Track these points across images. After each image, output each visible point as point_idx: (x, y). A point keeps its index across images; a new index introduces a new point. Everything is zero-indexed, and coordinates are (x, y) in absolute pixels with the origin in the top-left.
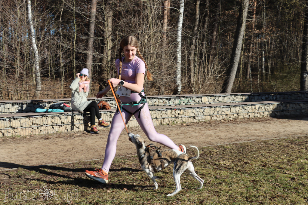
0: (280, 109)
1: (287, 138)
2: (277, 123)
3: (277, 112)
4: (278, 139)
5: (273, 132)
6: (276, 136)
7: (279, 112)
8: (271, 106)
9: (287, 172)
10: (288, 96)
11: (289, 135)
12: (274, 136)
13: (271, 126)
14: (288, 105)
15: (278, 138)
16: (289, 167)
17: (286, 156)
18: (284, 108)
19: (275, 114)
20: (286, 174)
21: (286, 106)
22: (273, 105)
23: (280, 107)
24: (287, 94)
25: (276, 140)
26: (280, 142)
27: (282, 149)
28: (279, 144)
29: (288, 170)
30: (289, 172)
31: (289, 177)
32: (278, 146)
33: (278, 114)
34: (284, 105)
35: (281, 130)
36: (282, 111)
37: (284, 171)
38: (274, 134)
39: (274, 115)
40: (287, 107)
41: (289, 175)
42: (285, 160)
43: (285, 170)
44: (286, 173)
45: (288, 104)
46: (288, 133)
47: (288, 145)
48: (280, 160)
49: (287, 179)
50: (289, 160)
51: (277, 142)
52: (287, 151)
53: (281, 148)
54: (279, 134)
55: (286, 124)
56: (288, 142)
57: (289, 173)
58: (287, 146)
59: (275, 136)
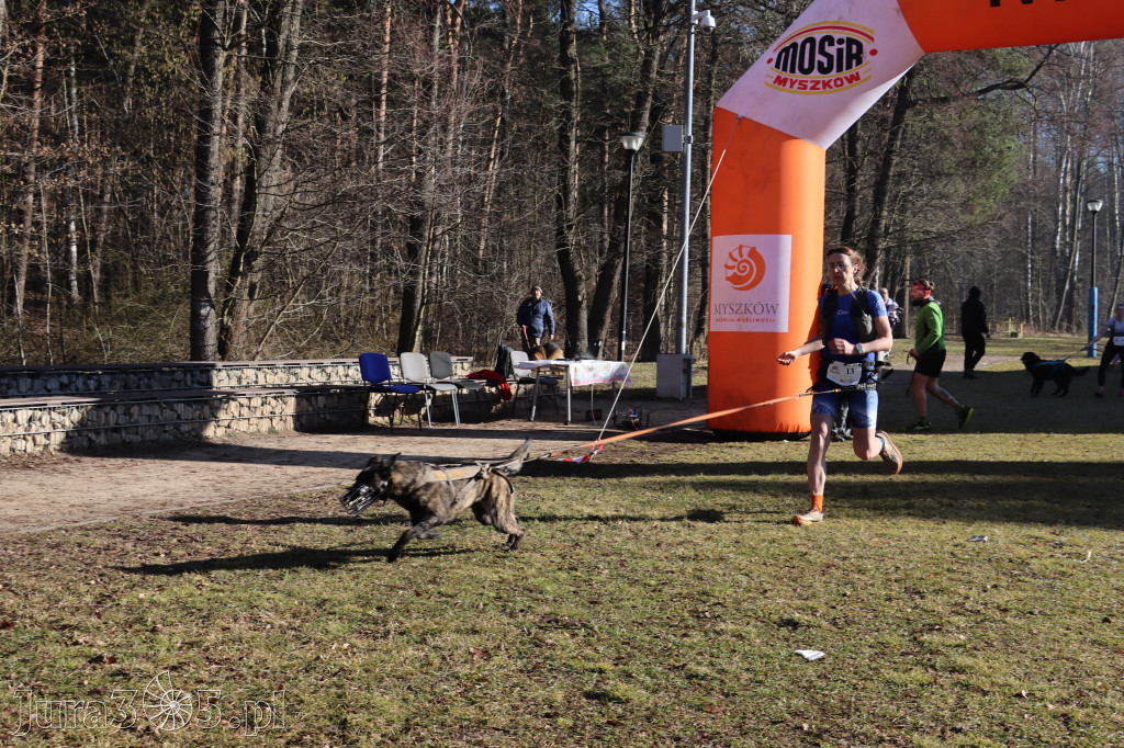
0: (107, 422)
1: (115, 521)
2: (92, 469)
3: (98, 433)
4: (81, 528)
5: (72, 502)
6: (77, 515)
7: (103, 435)
8: (75, 411)
9: (81, 641)
10: (140, 379)
11: (124, 510)
12: (69, 518)
13: (69, 482)
14: (135, 410)
15: (82, 524)
16: (94, 619)
17: (93, 582)
18: (123, 420)
19: (90, 440)
20: (78, 647)
21: (127, 413)
22: (83, 410)
23: (106, 414)
24: (135, 374)
25: (74, 528)
26: (87, 536)
27: (89, 561)
28: (80, 545)
29: (87, 631)
30: (87, 638)
31: (86, 656)
32: (76, 549)
33: (102, 440)
34: (120, 410)
35: (101, 493)
36: (115, 430)
37: (71, 638)
38: (74, 510)
39: (86, 444)
40: (131, 415)
41: (86, 650)
42: (88, 599)
43: (76, 633)
44: (76, 643)
45: (133, 405)
46: (123, 504)
47: (112, 545)
48: (69, 600)
49: (73, 663)
50: (102, 595)
51: (76, 537)
52: (100, 567)
53: (86, 555)
54: (89, 508)
55: (121, 475)
56: (114, 536)
57: (86, 642)
58: (107, 548)
59: (75, 518)
